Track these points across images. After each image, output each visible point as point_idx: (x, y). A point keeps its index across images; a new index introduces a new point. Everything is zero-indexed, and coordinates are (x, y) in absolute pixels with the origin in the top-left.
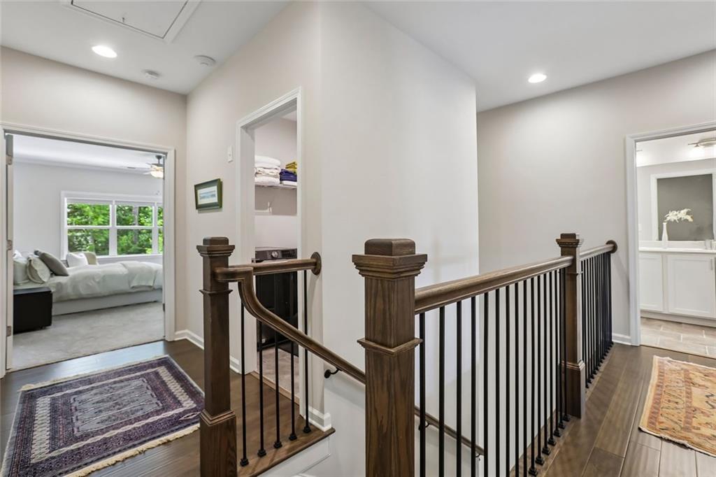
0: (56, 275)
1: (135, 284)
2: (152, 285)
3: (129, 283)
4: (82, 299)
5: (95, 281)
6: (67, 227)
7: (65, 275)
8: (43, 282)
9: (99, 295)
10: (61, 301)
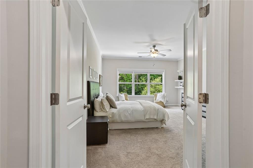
0: (112, 107)
1: (147, 117)
2: (156, 118)
3: (145, 116)
4: (122, 122)
5: (128, 113)
6: (118, 83)
7: (116, 108)
8: (107, 112)
9: (130, 121)
10: (113, 122)
